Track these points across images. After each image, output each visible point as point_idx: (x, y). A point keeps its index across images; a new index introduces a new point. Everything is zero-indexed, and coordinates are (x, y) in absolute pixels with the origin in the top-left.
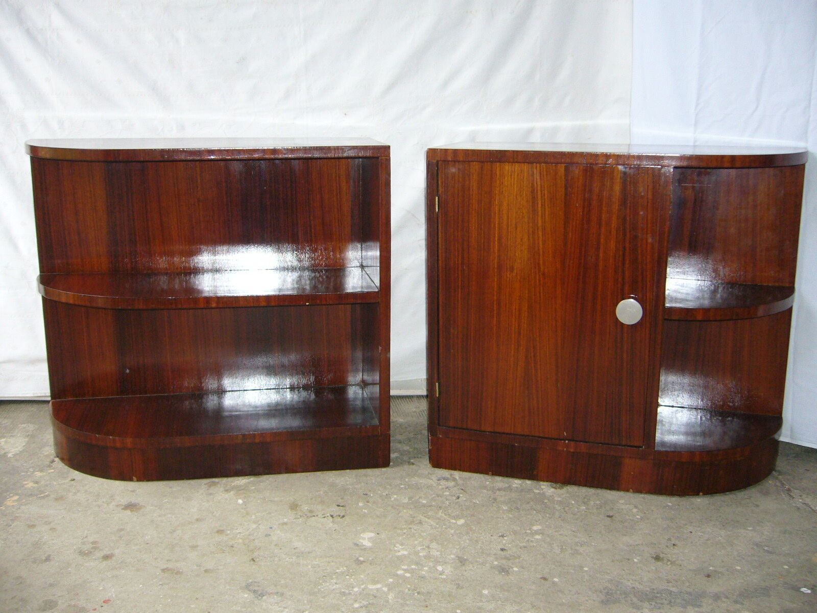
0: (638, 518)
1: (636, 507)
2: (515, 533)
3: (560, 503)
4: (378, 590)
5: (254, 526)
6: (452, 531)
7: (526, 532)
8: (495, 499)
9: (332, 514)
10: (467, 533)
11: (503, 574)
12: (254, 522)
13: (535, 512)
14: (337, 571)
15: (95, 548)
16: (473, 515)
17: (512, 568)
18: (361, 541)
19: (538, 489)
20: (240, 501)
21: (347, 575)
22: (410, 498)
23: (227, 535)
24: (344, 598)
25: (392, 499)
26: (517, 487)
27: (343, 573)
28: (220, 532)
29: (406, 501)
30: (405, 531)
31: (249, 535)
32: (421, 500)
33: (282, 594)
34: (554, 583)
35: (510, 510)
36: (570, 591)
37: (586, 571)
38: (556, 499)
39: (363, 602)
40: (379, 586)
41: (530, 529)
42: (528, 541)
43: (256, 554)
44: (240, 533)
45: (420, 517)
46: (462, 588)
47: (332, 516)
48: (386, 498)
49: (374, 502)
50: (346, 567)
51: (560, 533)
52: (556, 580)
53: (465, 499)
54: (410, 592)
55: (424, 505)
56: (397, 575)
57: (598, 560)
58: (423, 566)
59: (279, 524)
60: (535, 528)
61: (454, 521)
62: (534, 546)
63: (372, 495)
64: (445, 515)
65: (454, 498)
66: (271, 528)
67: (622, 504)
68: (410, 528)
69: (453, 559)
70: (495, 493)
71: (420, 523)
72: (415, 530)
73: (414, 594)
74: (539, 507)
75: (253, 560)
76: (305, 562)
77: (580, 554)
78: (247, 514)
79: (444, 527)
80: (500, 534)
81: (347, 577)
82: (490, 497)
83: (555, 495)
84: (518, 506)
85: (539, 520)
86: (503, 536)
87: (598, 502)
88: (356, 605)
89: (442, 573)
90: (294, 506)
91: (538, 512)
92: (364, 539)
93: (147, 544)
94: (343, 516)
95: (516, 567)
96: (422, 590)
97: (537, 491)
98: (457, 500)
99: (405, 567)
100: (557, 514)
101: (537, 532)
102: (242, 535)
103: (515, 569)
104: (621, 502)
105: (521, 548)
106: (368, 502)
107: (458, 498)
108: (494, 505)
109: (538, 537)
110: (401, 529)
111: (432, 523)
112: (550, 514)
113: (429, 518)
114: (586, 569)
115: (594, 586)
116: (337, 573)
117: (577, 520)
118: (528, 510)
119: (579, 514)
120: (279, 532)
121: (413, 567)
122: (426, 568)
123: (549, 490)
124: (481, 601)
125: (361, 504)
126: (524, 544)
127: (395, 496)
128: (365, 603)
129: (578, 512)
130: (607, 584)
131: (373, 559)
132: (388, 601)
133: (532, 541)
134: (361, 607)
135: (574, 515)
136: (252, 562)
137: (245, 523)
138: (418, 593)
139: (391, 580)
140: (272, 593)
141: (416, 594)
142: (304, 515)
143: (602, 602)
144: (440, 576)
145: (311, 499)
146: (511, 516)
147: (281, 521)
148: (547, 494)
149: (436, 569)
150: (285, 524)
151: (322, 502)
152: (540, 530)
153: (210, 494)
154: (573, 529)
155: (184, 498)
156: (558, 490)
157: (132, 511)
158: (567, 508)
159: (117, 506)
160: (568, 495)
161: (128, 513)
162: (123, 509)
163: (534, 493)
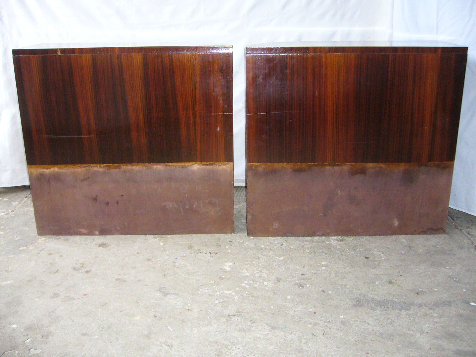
0: (383, 260)
1: (383, 253)
2: (311, 265)
3: (339, 249)
4: (229, 294)
5: (167, 257)
6: (276, 263)
7: (317, 265)
8: (303, 246)
9: (210, 252)
10: (284, 265)
11: (300, 288)
12: (168, 255)
13: (324, 254)
14: (209, 283)
15: (82, 267)
16: (289, 255)
17: (306, 285)
18: (224, 267)
20: (162, 244)
21: (214, 285)
22: (255, 244)
23: (152, 261)
24: (211, 298)
25: (245, 245)
26: (316, 240)
27: (212, 284)
28: (149, 260)
29: (252, 246)
30: (250, 262)
31: (164, 262)
32: (261, 246)
33: (178, 294)
34: (328, 294)
35: (310, 253)
36: (337, 299)
37: (348, 288)
38: (338, 247)
39: (220, 300)
40: (230, 292)
41: (320, 264)
42: (318, 270)
43: (166, 272)
44: (159, 261)
45: (259, 255)
46: (276, 295)
47: (210, 253)
48: (242, 244)
49: (235, 246)
50: (214, 281)
51: (337, 266)
52: (330, 292)
53: (286, 246)
54: (247, 296)
55: (262, 249)
56: (241, 286)
57: (355, 282)
58: (257, 282)
59: (181, 257)
60: (323, 263)
61: (278, 258)
62: (320, 273)
63: (234, 242)
64: (273, 254)
65: (280, 245)
66: (176, 258)
68: (253, 261)
69: (274, 279)
70: (303, 243)
71: (259, 258)
72: (255, 262)
73: (249, 297)
74: (327, 251)
75: (164, 275)
76: (192, 278)
77: (346, 278)
78: (165, 250)
79: (271, 261)
80: (303, 266)
81: (214, 286)
82: (300, 245)
83: (337, 245)
84: (315, 250)
85: (326, 259)
86: (304, 267)
87: (361, 250)
88: (217, 302)
89: (266, 286)
90: (190, 247)
91: (326, 254)
92: (226, 266)
93: (110, 265)
94: (217, 253)
95: (309, 284)
96: (254, 295)
97: (328, 242)
98: (282, 246)
99: (246, 282)
100: (337, 255)
101: (323, 266)
102: (160, 262)
103: (308, 285)
104: (374, 250)
105: (313, 274)
106: (231, 246)
107: (282, 245)
108: (302, 249)
109: (323, 268)
110: (248, 261)
111: (265, 258)
112: (332, 256)
113: (264, 256)
114: (348, 287)
115: (351, 296)
116: (209, 284)
117: (348, 259)
118: (321, 253)
119: (349, 256)
120: (180, 261)
121: (251, 282)
122: (258, 283)
123: (335, 242)
124: (286, 302)
125: (227, 247)
126: (315, 272)
127: (247, 243)
128: (222, 300)
129: (349, 255)
130: (359, 296)
131: (229, 277)
132: (234, 300)
133: (320, 270)
134: (219, 303)
135: (346, 256)
136: (164, 277)
137: (163, 255)
138: (252, 296)
139: (237, 289)
140: (172, 294)
141: (250, 297)
142: (195, 252)
143: (354, 305)
144: (265, 288)
145: (200, 243)
146: (310, 256)
147: (182, 255)
148: (333, 244)
149: (263, 284)
150: (184, 256)
151: (206, 245)
152: (326, 264)
153: (146, 239)
154: (345, 264)
155: (131, 241)
156: (340, 242)
157: (103, 248)
158: (343, 253)
159: (96, 244)
160: (345, 245)
161: (101, 248)
162: (99, 246)
163: (326, 243)
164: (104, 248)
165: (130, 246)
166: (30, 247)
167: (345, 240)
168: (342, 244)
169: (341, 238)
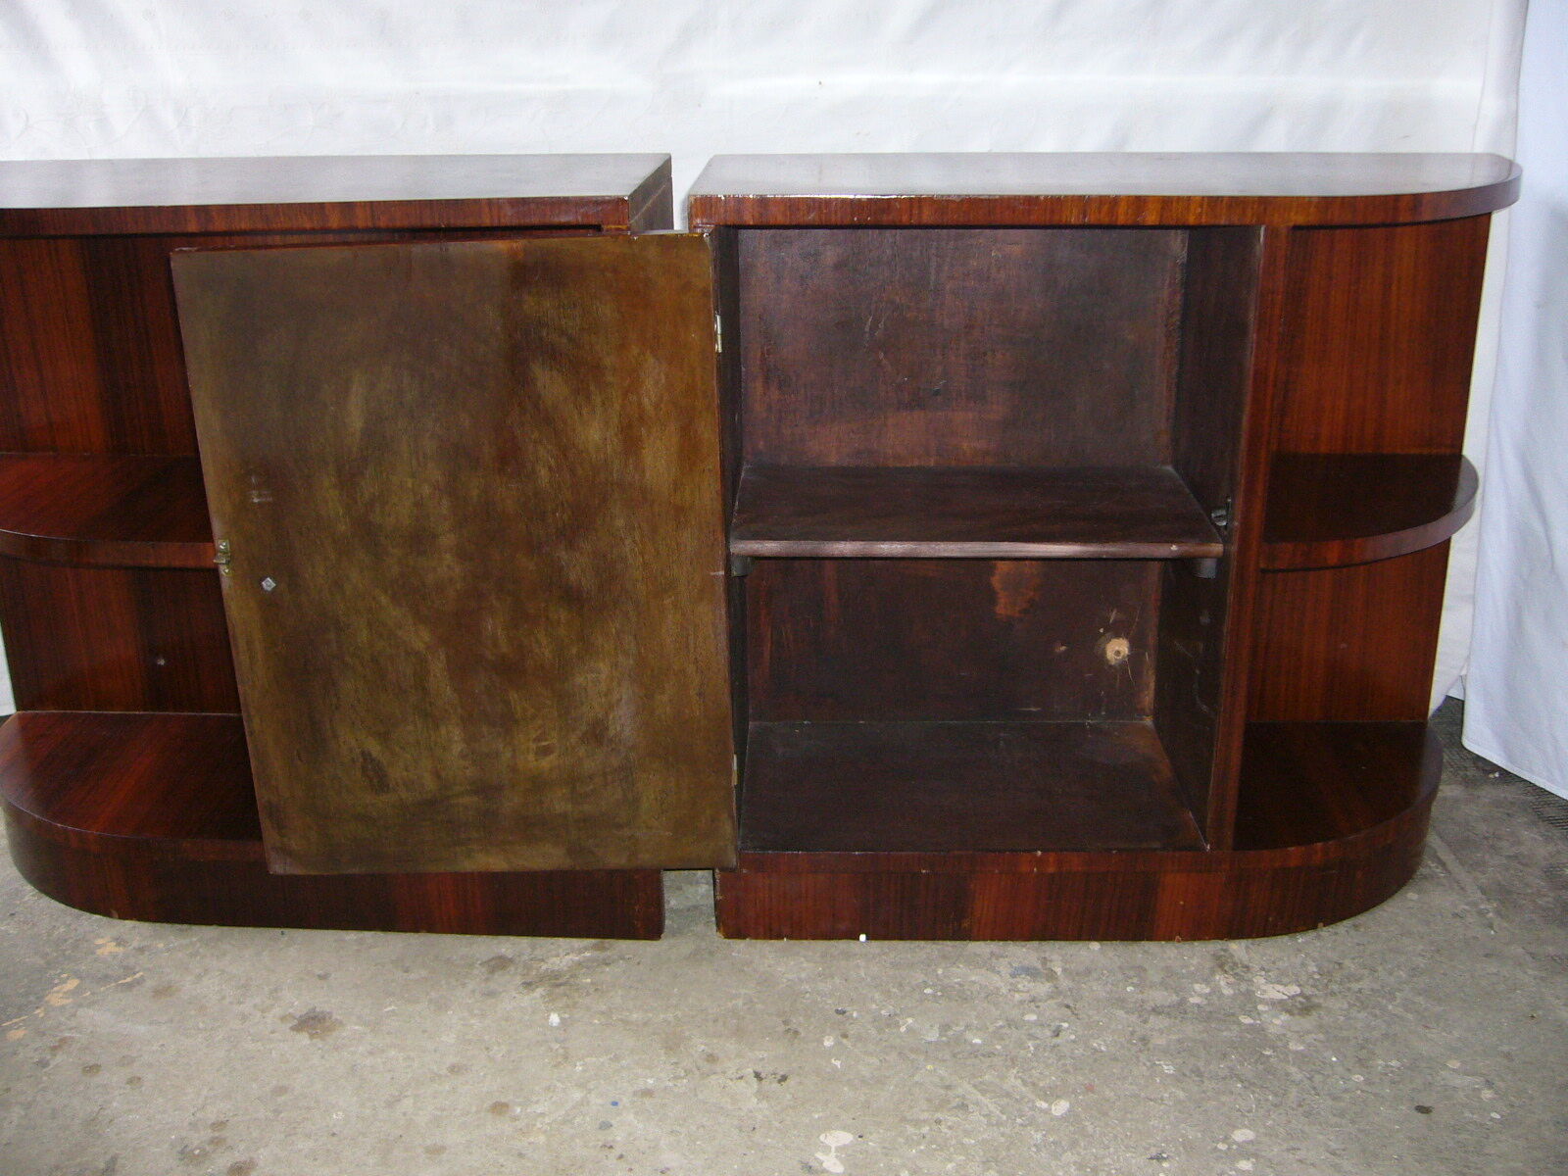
0: (1492, 1119)
1: (1489, 1084)
2: (1189, 1147)
3: (1301, 1059)
5: (578, 1095)
6: (1038, 1136)
7: (1216, 1150)
8: (1144, 1040)
9: (759, 1069)
10: (1074, 1144)
12: (581, 1086)
13: (1239, 1085)
15: (216, 1142)
16: (1090, 1088)
18: (819, 1155)
19: (1249, 1014)
20: (554, 1019)
22: (945, 1028)
23: (515, 1119)
25: (903, 1029)
26: (1198, 1006)
28: (499, 1108)
29: (933, 1035)
30: (925, 1129)
31: (564, 1122)
32: (968, 1035)
35: (1179, 1078)
38: (1292, 1046)
41: (1226, 1139)
42: (1221, 1175)
44: (542, 1114)
45: (965, 1088)
47: (757, 1075)
48: (888, 1026)
49: (859, 1038)
51: (1300, 1154)
53: (1073, 1037)
55: (975, 1052)
59: (635, 1093)
60: (1241, 1135)
61: (1044, 1105)
63: (855, 1015)
64: (1025, 1083)
65: (1048, 1033)
66: (615, 1104)
67: (1454, 1070)
68: (938, 1122)
70: (1145, 1022)
71: (963, 1107)
72: (950, 1128)
74: (1248, 1070)
78: (566, 1057)
79: (1019, 1120)
80: (1154, 1151)
82: (1132, 1033)
83: (1289, 1034)
84: (1201, 1064)
85: (1250, 1111)
86: (1159, 1158)
87: (1394, 1063)
90: (673, 1043)
91: (1249, 1085)
92: (826, 1149)
93: (334, 1134)
94: (784, 1078)
97: (1247, 1020)
98: (1057, 1040)
100: (1293, 1092)
101: (1244, 1151)
102: (547, 1120)
104: (1451, 1065)
106: (845, 1036)
107: (1057, 1033)
108: (1143, 1057)
109: (1243, 1166)
110: (917, 1123)
111: (992, 1107)
112: (1276, 1095)
113: (983, 1092)
117: (1342, 1115)
118: (1224, 1078)
119: (1347, 1096)
120: (631, 1117)
123: (1276, 1017)
125: (828, 1042)
127: (910, 1021)
129: (1346, 1091)
135: (1335, 1098)
137: (558, 1084)
142: (694, 1069)
145: (715, 1021)
146: (1181, 1095)
147: (641, 1084)
148: (1272, 1030)
150: (648, 1093)
151: (739, 1033)
152: (1251, 1142)
153: (491, 994)
154: (1333, 1145)
155: (430, 1001)
156: (1298, 1017)
157: (312, 1036)
158: (1318, 1078)
159: (283, 1019)
160: (1321, 1036)
161: (303, 1038)
162: (293, 1029)
163: (1239, 1024)
164: (314, 1041)
165: (424, 1031)
166: (10, 1028)
167: (1319, 1006)
168: (1309, 1032)
169: (1302, 994)
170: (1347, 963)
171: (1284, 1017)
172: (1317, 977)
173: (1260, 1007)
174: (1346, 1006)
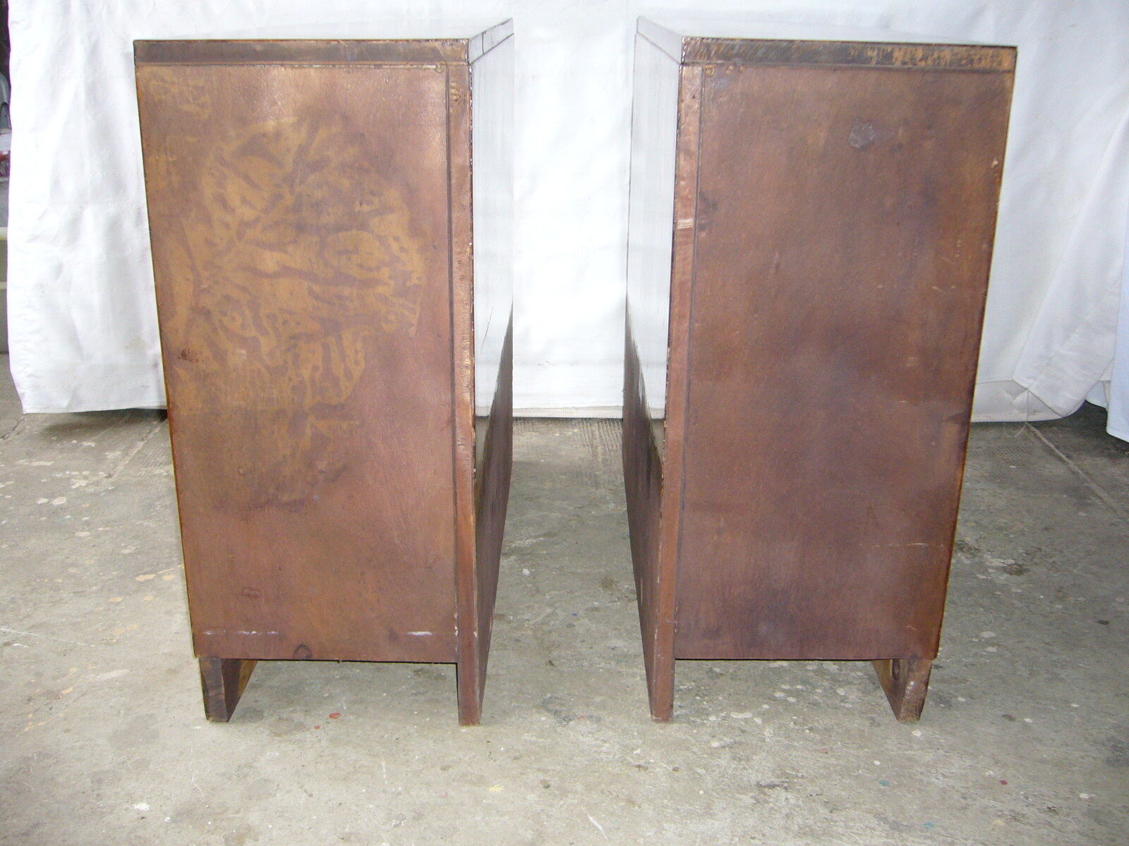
3: (1020, 596)
4: (746, 720)
5: (549, 610)
7: (971, 641)
11: (942, 705)
12: (551, 605)
13: (982, 609)
14: (681, 687)
17: (956, 697)
19: (983, 573)
20: (526, 572)
21: (697, 695)
23: (509, 622)
27: (689, 690)
28: (500, 617)
31: (543, 624)
33: (598, 720)
34: (1025, 725)
36: (1053, 740)
37: (1076, 709)
38: (1014, 590)
39: (725, 739)
40: (748, 715)
41: (977, 636)
42: (976, 654)
43: (555, 653)
44: (528, 620)
46: (879, 725)
50: (694, 681)
51: (1026, 644)
52: (1028, 720)
54: (797, 727)
56: (775, 699)
57: (1092, 691)
58: (814, 687)
59: (587, 610)
60: (986, 635)
62: (986, 663)
66: (575, 615)
67: (1120, 603)
69: (860, 678)
73: (803, 730)
74: (987, 602)
75: (551, 663)
76: (631, 671)
77: (1062, 680)
78: (538, 591)
81: (698, 698)
83: (1011, 584)
85: (991, 622)
87: (1081, 599)
88: (715, 744)
89: (844, 699)
90: (607, 583)
91: (988, 609)
95: (962, 696)
96: (816, 724)
97: (982, 577)
99: (786, 687)
100: (1017, 614)
101: (989, 642)
102: (531, 622)
103: (961, 699)
104: (1118, 600)
105: (966, 666)
109: (991, 649)
112: (1006, 614)
114: (1075, 705)
115: (1091, 735)
116: (681, 690)
117: (1051, 624)
118: (971, 606)
119: (1052, 616)
120: (587, 621)
121: (799, 687)
122: (819, 691)
123: (1001, 575)
124: (911, 748)
126: (970, 660)
128: (728, 740)
129: (1052, 613)
130: (1112, 733)
131: (735, 671)
132: (764, 740)
133: (982, 656)
134: (723, 747)
135: (1045, 617)
136: (549, 667)
137: (535, 605)
138: (811, 729)
139: (766, 706)
140: (582, 717)
141: (807, 731)
142: (622, 598)
143: (1108, 761)
144: (843, 704)
147: (590, 605)
148: (999, 582)
149: (835, 692)
150: (595, 609)
152: (993, 638)
154: (1048, 640)
156: (1015, 575)
158: (1032, 606)
160: (1032, 586)
163: (977, 578)
167: (1029, 570)
168: (1023, 584)
169: (1016, 564)
170: (1043, 548)
171: (1006, 575)
172: (1025, 555)
173: (990, 570)
174: (1046, 570)
